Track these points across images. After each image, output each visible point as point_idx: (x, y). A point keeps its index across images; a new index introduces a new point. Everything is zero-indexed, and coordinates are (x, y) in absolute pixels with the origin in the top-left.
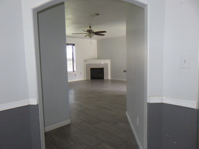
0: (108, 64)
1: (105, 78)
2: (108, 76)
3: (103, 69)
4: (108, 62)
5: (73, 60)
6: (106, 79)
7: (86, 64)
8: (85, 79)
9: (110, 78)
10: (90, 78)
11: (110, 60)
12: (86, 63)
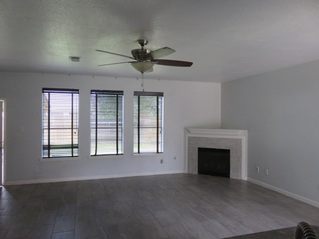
0: (241, 140)
1: (233, 175)
2: (241, 171)
3: (227, 152)
4: (242, 136)
5: (158, 128)
6: (236, 178)
7: (189, 138)
8: (186, 172)
9: (244, 177)
10: (196, 172)
11: (246, 132)
12: (188, 135)
